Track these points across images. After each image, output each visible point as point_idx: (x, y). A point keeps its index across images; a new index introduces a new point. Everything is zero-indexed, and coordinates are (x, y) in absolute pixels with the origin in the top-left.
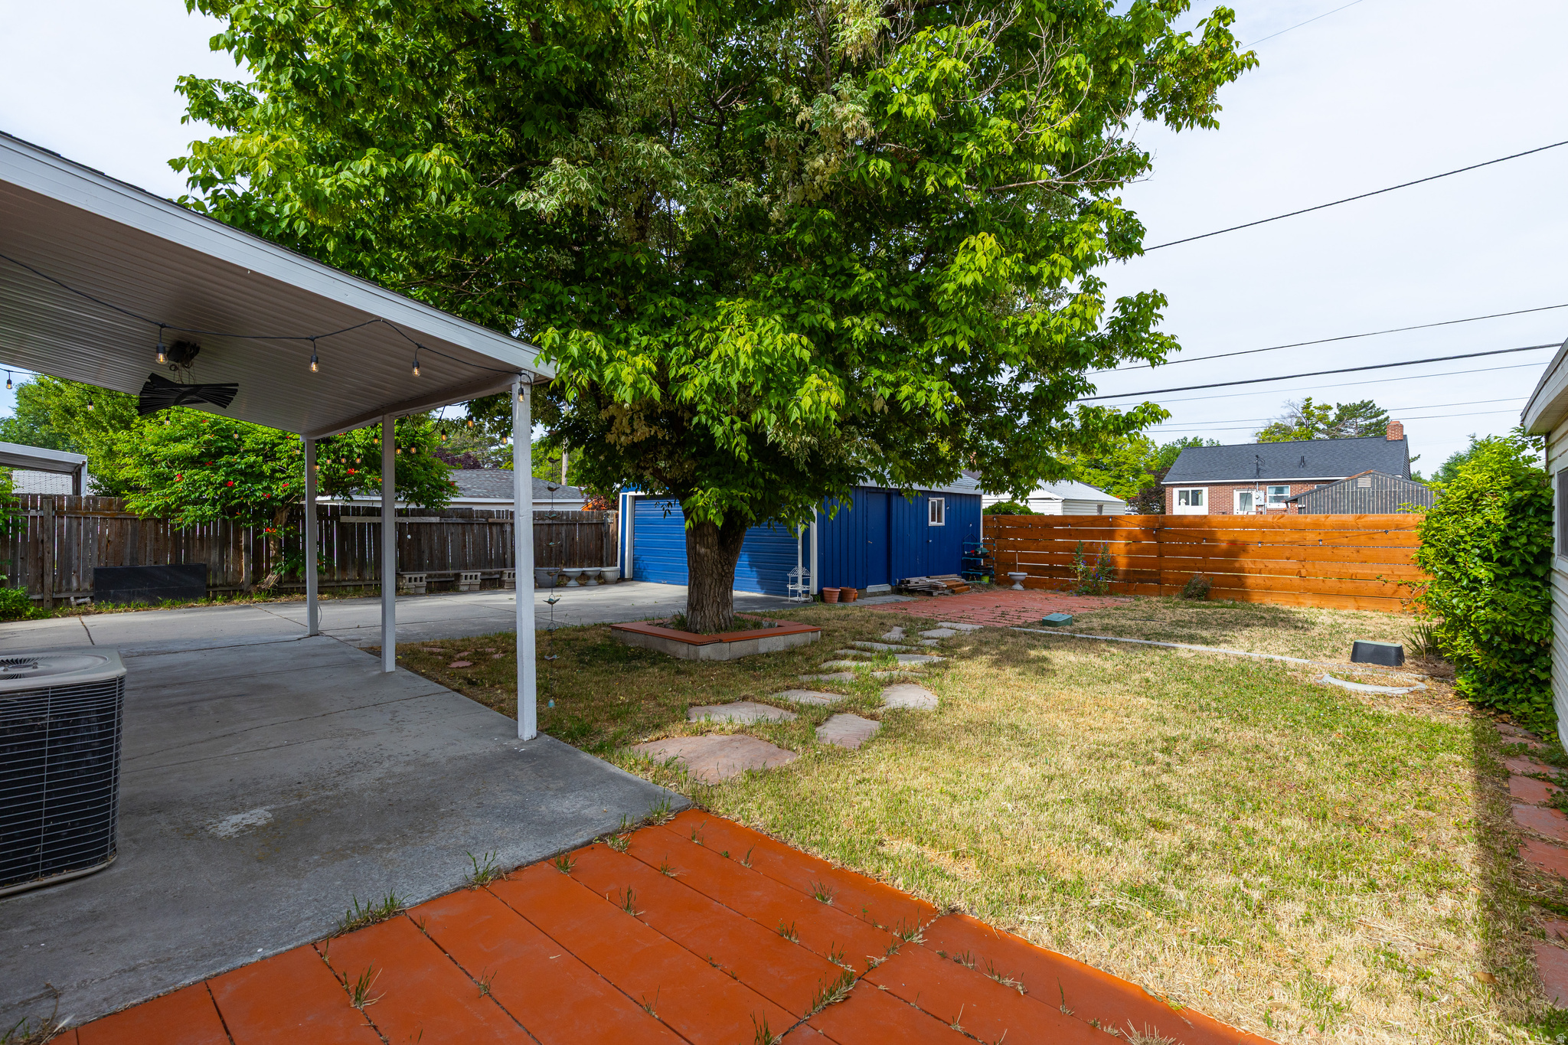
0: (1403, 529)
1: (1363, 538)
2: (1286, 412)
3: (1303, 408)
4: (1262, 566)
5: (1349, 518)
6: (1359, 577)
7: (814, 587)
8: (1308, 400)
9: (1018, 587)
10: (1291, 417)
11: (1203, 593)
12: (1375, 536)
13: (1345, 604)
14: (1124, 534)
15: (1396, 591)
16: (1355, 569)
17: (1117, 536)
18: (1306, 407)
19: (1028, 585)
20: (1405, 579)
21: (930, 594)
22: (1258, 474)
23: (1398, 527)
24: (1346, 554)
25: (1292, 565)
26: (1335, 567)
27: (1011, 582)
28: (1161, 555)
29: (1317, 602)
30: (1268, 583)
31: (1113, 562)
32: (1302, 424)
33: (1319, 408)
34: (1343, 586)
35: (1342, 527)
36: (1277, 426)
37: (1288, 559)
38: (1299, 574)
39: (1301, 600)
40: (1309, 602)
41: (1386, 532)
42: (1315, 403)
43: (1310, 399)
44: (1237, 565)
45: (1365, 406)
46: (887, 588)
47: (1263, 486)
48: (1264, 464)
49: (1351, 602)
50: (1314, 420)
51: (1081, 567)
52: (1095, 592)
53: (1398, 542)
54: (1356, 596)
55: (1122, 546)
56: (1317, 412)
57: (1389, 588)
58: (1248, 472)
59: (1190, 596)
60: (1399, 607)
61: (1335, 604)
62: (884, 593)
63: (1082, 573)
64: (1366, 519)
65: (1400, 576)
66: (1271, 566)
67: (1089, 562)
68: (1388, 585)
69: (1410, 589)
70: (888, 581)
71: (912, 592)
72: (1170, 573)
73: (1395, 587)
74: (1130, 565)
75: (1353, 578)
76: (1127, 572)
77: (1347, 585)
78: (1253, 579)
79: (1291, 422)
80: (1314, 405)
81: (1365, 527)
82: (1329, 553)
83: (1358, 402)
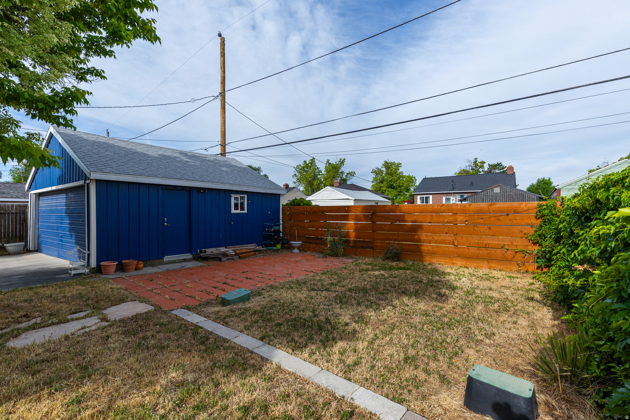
0: (517, 213)
1: (493, 219)
2: (467, 164)
3: (474, 162)
4: (431, 238)
5: (483, 205)
6: (490, 246)
7: (93, 263)
8: (476, 159)
9: (296, 251)
10: (469, 166)
11: (397, 256)
12: (501, 218)
13: (481, 265)
14: (354, 217)
15: (514, 257)
16: (488, 240)
17: (350, 218)
18: (475, 162)
19: (302, 249)
20: (520, 248)
21: (220, 259)
22: (453, 190)
23: (515, 212)
24: (482, 230)
25: (449, 237)
26: (475, 239)
27: (291, 248)
28: (374, 231)
29: (464, 263)
30: (435, 249)
31: (347, 235)
32: (474, 169)
33: (480, 163)
34: (480, 252)
35: (480, 212)
36: (464, 170)
37: (446, 233)
38: (453, 243)
39: (454, 261)
40: (460, 263)
41: (508, 215)
42: (479, 160)
43: (477, 159)
44: (416, 237)
45: (499, 165)
46: (189, 256)
47: (455, 195)
48: (455, 184)
49: (485, 264)
50: (478, 167)
51: (329, 238)
52: (335, 255)
53: (515, 222)
54: (489, 259)
55: (353, 225)
56: (479, 164)
57: (510, 254)
58: (449, 188)
59: (388, 258)
60: (515, 268)
61: (475, 265)
62: (185, 260)
63: (330, 242)
64: (495, 206)
65: (516, 246)
66: (436, 238)
67: (333, 234)
68: (509, 252)
69: (523, 255)
70: (190, 252)
71: (206, 259)
72: (378, 243)
73: (513, 253)
74: (357, 237)
75: (486, 247)
76: (355, 242)
77: (483, 252)
78: (425, 247)
79: (469, 169)
80: (478, 161)
81: (494, 211)
82: (472, 230)
83: (496, 163)
